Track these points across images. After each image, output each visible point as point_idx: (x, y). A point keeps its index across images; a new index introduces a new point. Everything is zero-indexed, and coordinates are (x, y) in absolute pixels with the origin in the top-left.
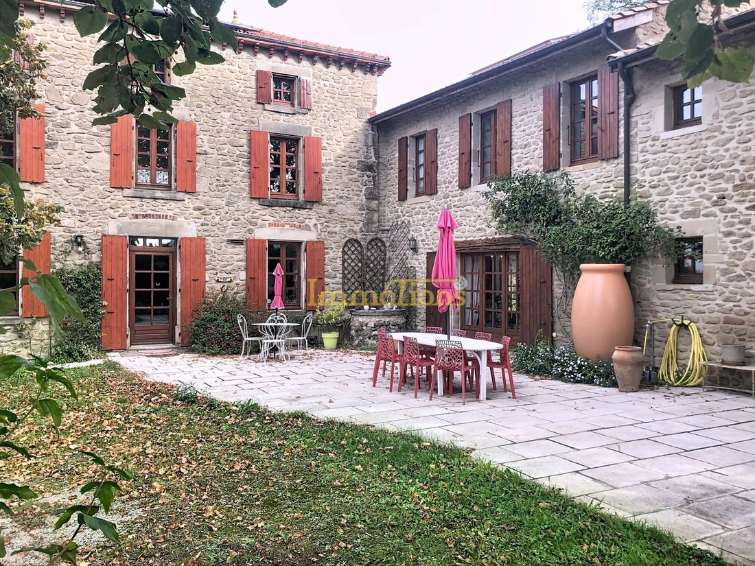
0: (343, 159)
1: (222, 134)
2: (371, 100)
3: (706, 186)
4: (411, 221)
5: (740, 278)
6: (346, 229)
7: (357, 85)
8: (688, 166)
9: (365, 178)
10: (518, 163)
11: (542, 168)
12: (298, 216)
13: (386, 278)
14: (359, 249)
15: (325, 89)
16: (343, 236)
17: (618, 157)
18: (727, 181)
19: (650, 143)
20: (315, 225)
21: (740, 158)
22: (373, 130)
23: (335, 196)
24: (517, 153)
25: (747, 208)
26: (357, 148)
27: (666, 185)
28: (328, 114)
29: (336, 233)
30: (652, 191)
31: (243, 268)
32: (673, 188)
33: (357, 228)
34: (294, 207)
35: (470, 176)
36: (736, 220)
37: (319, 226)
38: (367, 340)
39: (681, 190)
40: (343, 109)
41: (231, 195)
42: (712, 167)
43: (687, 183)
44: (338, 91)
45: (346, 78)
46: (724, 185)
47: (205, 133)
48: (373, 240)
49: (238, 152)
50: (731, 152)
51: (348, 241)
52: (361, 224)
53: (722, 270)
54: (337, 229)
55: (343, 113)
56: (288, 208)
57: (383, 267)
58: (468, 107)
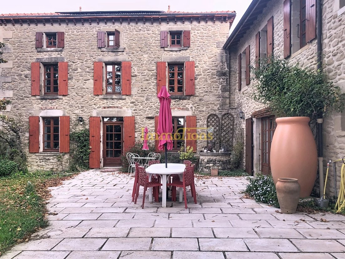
0: (208, 71)
1: (143, 66)
2: (225, 37)
4: (243, 102)
6: (209, 109)
7: (217, 30)
9: (221, 80)
11: (283, 57)
12: (182, 103)
14: (217, 119)
15: (198, 35)
16: (207, 113)
19: (333, 21)
20: (191, 107)
22: (226, 53)
23: (203, 91)
24: (275, 51)
26: (216, 64)
27: (341, 52)
28: (199, 48)
29: (203, 111)
30: (334, 58)
31: (154, 131)
33: (216, 108)
34: (180, 99)
37: (194, 108)
38: (204, 169)
40: (208, 44)
41: (148, 95)
44: (205, 35)
45: (210, 27)
47: (135, 66)
48: (225, 114)
49: (151, 74)
51: (210, 115)
52: (218, 106)
54: (204, 109)
55: (208, 46)
56: (177, 100)
57: (232, 129)
58: (259, 28)
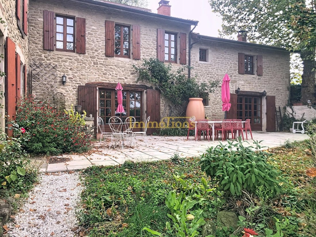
4: (58, 65)
5: (216, 105)
8: (205, 73)
10: (143, 54)
12: (22, 42)
17: (186, 64)
18: (214, 79)
19: (195, 63)
21: (216, 74)
24: (142, 50)
25: (218, 87)
32: (201, 78)
36: (216, 89)
42: (210, 74)
43: (205, 77)
50: (215, 72)
53: (213, 102)
58: (111, 18)
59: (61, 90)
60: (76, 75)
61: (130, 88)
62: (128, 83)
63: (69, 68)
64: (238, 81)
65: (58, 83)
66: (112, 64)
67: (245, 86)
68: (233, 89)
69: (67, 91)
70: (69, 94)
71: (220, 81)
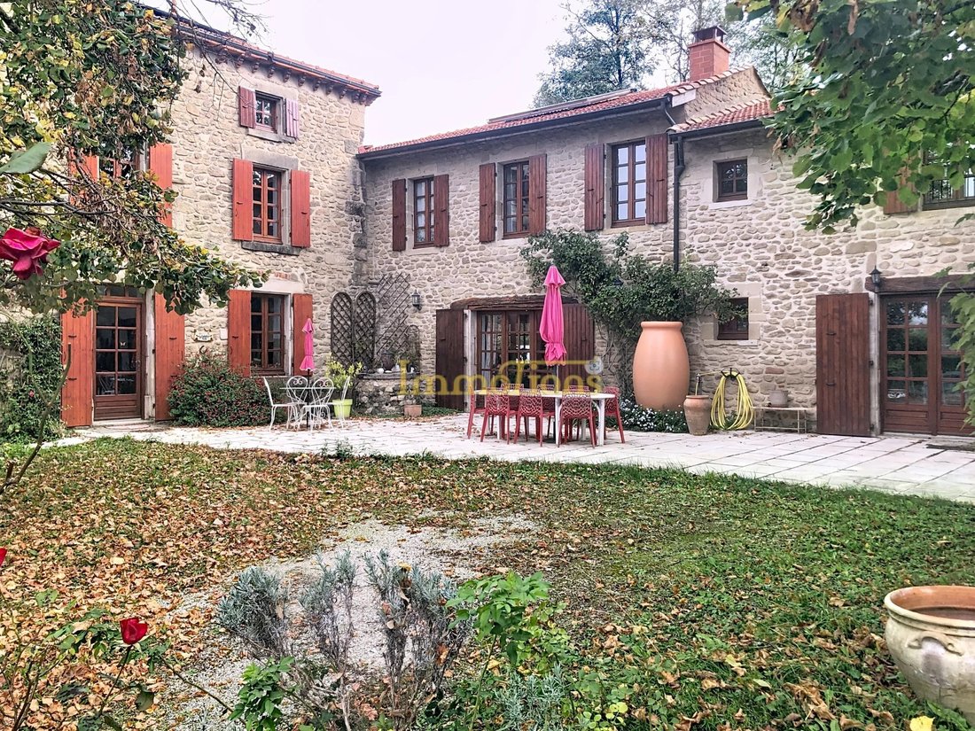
0: (331, 199)
1: (200, 160)
2: (359, 133)
3: (751, 254)
4: (411, 274)
5: (780, 334)
6: (335, 281)
7: (344, 114)
8: (735, 235)
9: (354, 222)
10: (555, 221)
11: (583, 227)
12: (283, 263)
13: (376, 338)
14: (348, 304)
15: (312, 115)
16: (331, 289)
17: (666, 222)
18: (769, 251)
19: (698, 211)
20: (303, 274)
21: (781, 232)
22: (361, 167)
23: (323, 242)
24: (552, 210)
25: (787, 275)
26: (345, 187)
27: (715, 251)
28: (315, 145)
29: (324, 285)
30: (700, 255)
31: (224, 325)
32: (721, 254)
33: (346, 280)
34: (280, 253)
35: (495, 229)
36: (778, 285)
37: (306, 277)
38: (384, 406)
39: (728, 256)
40: (330, 141)
41: (211, 236)
42: (757, 238)
43: (733, 250)
44: (325, 119)
45: (332, 104)
46: (767, 254)
47: (181, 158)
48: (362, 295)
49: (218, 184)
50: (773, 226)
51: (338, 295)
52: (350, 276)
53: (765, 327)
54: (325, 281)
55: (330, 145)
56: (273, 254)
57: (373, 327)
58: (491, 156)
59: (416, 321)
60: (436, 289)
61: (526, 305)
62: (521, 295)
63: (427, 277)
64: (883, 242)
65: (413, 308)
66: (492, 257)
67: (925, 259)
68: (857, 276)
69: (424, 322)
70: (427, 327)
71: (797, 254)
